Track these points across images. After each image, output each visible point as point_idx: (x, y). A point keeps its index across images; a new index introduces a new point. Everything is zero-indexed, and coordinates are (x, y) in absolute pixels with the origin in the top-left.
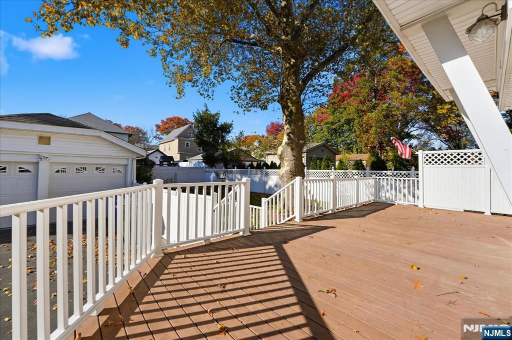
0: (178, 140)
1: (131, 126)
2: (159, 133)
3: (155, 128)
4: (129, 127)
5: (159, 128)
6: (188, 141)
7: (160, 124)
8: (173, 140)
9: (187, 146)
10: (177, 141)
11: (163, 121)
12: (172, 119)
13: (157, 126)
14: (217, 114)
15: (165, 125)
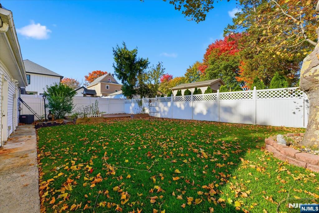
0: (100, 83)
1: (69, 78)
2: (87, 82)
3: (85, 78)
4: (67, 79)
5: (88, 78)
6: (108, 84)
7: (88, 76)
8: (97, 84)
9: (107, 88)
10: (99, 85)
11: (90, 74)
12: (96, 72)
13: (86, 77)
14: (135, 51)
15: (92, 76)
